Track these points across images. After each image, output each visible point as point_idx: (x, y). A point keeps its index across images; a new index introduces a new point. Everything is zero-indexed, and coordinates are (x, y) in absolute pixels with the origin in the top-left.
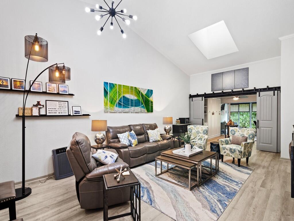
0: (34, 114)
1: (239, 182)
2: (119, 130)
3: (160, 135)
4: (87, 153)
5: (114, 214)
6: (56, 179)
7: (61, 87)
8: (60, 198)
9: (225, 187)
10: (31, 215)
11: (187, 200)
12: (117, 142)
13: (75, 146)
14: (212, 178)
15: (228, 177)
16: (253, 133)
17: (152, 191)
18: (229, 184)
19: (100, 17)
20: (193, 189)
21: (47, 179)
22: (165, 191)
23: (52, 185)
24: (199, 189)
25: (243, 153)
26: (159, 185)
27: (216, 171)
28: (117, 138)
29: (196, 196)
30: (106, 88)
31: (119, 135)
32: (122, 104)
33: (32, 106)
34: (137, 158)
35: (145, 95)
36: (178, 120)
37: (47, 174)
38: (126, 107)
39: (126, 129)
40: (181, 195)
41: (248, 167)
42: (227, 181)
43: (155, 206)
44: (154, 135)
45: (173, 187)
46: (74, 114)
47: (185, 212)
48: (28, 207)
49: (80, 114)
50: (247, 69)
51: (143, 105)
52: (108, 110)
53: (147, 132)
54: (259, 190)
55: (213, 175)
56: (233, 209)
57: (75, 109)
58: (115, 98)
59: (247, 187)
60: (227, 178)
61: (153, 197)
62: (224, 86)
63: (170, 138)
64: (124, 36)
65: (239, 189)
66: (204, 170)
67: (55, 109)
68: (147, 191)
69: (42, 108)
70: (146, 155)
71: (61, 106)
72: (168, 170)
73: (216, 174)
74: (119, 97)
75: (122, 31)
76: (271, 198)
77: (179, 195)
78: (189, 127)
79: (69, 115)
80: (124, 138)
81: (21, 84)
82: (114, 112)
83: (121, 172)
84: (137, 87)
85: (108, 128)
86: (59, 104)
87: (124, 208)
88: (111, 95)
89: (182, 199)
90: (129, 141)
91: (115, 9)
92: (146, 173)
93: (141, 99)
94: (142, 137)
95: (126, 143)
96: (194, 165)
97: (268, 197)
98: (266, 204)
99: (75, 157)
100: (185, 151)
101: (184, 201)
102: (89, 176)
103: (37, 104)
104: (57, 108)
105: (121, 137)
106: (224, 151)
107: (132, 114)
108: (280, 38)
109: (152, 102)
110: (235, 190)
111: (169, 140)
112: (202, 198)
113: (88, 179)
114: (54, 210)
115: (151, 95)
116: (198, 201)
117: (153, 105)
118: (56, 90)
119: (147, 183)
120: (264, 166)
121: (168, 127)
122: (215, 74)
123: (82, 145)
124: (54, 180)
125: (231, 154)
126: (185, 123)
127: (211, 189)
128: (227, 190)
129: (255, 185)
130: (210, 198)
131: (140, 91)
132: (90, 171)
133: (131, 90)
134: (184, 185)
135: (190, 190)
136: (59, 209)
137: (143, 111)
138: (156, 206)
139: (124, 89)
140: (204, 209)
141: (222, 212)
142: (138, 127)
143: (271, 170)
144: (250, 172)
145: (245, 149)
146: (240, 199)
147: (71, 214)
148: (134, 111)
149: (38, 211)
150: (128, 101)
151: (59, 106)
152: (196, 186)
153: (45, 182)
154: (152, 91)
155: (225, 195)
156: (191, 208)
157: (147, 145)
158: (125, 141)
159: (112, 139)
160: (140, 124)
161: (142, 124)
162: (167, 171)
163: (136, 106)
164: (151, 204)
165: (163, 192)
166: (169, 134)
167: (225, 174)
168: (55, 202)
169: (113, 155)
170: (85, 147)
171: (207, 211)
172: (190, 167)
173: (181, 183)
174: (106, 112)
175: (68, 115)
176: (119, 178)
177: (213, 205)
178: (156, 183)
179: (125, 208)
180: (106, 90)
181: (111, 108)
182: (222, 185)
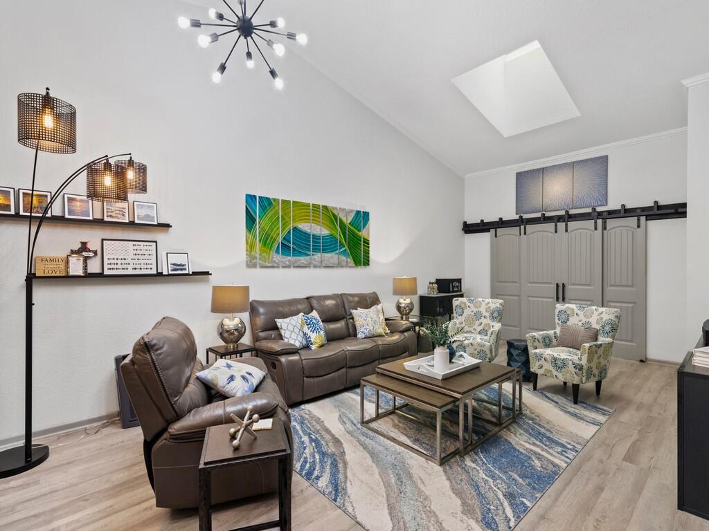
0: (72, 273)
1: (569, 446)
2: (281, 309)
3: (384, 321)
4: (171, 372)
5: (239, 521)
6: (124, 427)
7: (140, 207)
8: (121, 475)
9: (530, 458)
10: (40, 519)
11: (427, 490)
12: (274, 339)
13: (142, 354)
14: (502, 433)
15: (543, 430)
16: (614, 319)
17: (345, 464)
18: (543, 450)
19: (209, 39)
20: (449, 460)
21: (104, 426)
22: (377, 464)
23: (110, 441)
24: (463, 461)
25: (584, 371)
26: (365, 447)
27: (514, 414)
28: (276, 328)
29: (451, 482)
30: (252, 209)
31: (280, 322)
32: (291, 245)
33: (68, 252)
34: (321, 378)
35: (350, 224)
36: (432, 283)
37: (103, 413)
38: (300, 254)
39: (300, 307)
40: (416, 477)
41: (599, 406)
42: (538, 443)
43: (344, 505)
44: (368, 321)
45: (399, 454)
46: (170, 272)
47: (416, 524)
48: (42, 496)
49: (187, 272)
50: (604, 160)
51: (343, 249)
52: (255, 261)
53: (351, 314)
54: (618, 469)
55: (504, 425)
56: (542, 522)
57: (174, 259)
58: (275, 232)
59: (588, 460)
60: (539, 433)
61: (343, 480)
62: (547, 201)
63: (407, 330)
64: (279, 83)
65: (565, 465)
66: (485, 411)
67: (125, 259)
68: (332, 463)
69: (93, 259)
70: (344, 370)
71: (139, 252)
72: (395, 408)
73: (513, 422)
74: (283, 229)
75: (273, 73)
76: (647, 493)
77: (410, 477)
78: (456, 302)
79: (160, 274)
80: (291, 328)
81: (41, 202)
82: (270, 265)
83: (245, 421)
84: (330, 204)
85: (255, 304)
86: (135, 247)
87: (266, 507)
88: (263, 224)
89: (416, 486)
90: (305, 335)
91: (251, 18)
92: (340, 416)
93: (338, 234)
94: (339, 325)
95: (295, 340)
96: (452, 402)
97: (638, 488)
98: (630, 509)
99: (142, 381)
100: (434, 365)
101: (420, 492)
102: (176, 427)
103: (79, 249)
104: (130, 257)
105: (284, 326)
106: (538, 364)
107: (318, 270)
108: (684, 82)
109: (367, 242)
110: (554, 466)
111: (406, 334)
112: (465, 487)
113: (174, 435)
114: (96, 508)
115: (364, 226)
116: (454, 495)
117: (369, 247)
118: (126, 214)
119: (337, 442)
120: (641, 403)
121: (405, 302)
122: (525, 172)
123: (159, 352)
124: (119, 427)
125: (555, 373)
126: (451, 290)
127: (495, 461)
128: (533, 467)
129: (610, 455)
130: (487, 487)
131: (336, 214)
132: (179, 417)
133: (313, 213)
134: (427, 450)
135: (440, 465)
136: (108, 505)
137: (344, 264)
138: (346, 504)
139: (297, 212)
140: (465, 517)
141: (510, 528)
142: (329, 302)
143: (656, 415)
144: (601, 418)
145: (589, 360)
146: (565, 493)
147: (137, 518)
148: (321, 262)
149: (60, 508)
150: (305, 240)
151: (135, 252)
152: (456, 454)
153: (96, 433)
154: (366, 215)
155: (527, 480)
156: (433, 514)
157: (349, 346)
158: (294, 336)
159: (263, 331)
160: (334, 295)
161: (341, 295)
162: (393, 413)
163: (325, 251)
164: (335, 500)
165: (372, 467)
166: (407, 319)
167: (535, 424)
168: (106, 486)
169: (250, 374)
170: (169, 355)
171: (472, 523)
172: (440, 408)
173: (421, 444)
174: (251, 264)
175: (156, 273)
176: (238, 439)
177: (492, 507)
178: (358, 444)
179: (268, 508)
180: (251, 212)
181: (265, 258)
182: (524, 452)
